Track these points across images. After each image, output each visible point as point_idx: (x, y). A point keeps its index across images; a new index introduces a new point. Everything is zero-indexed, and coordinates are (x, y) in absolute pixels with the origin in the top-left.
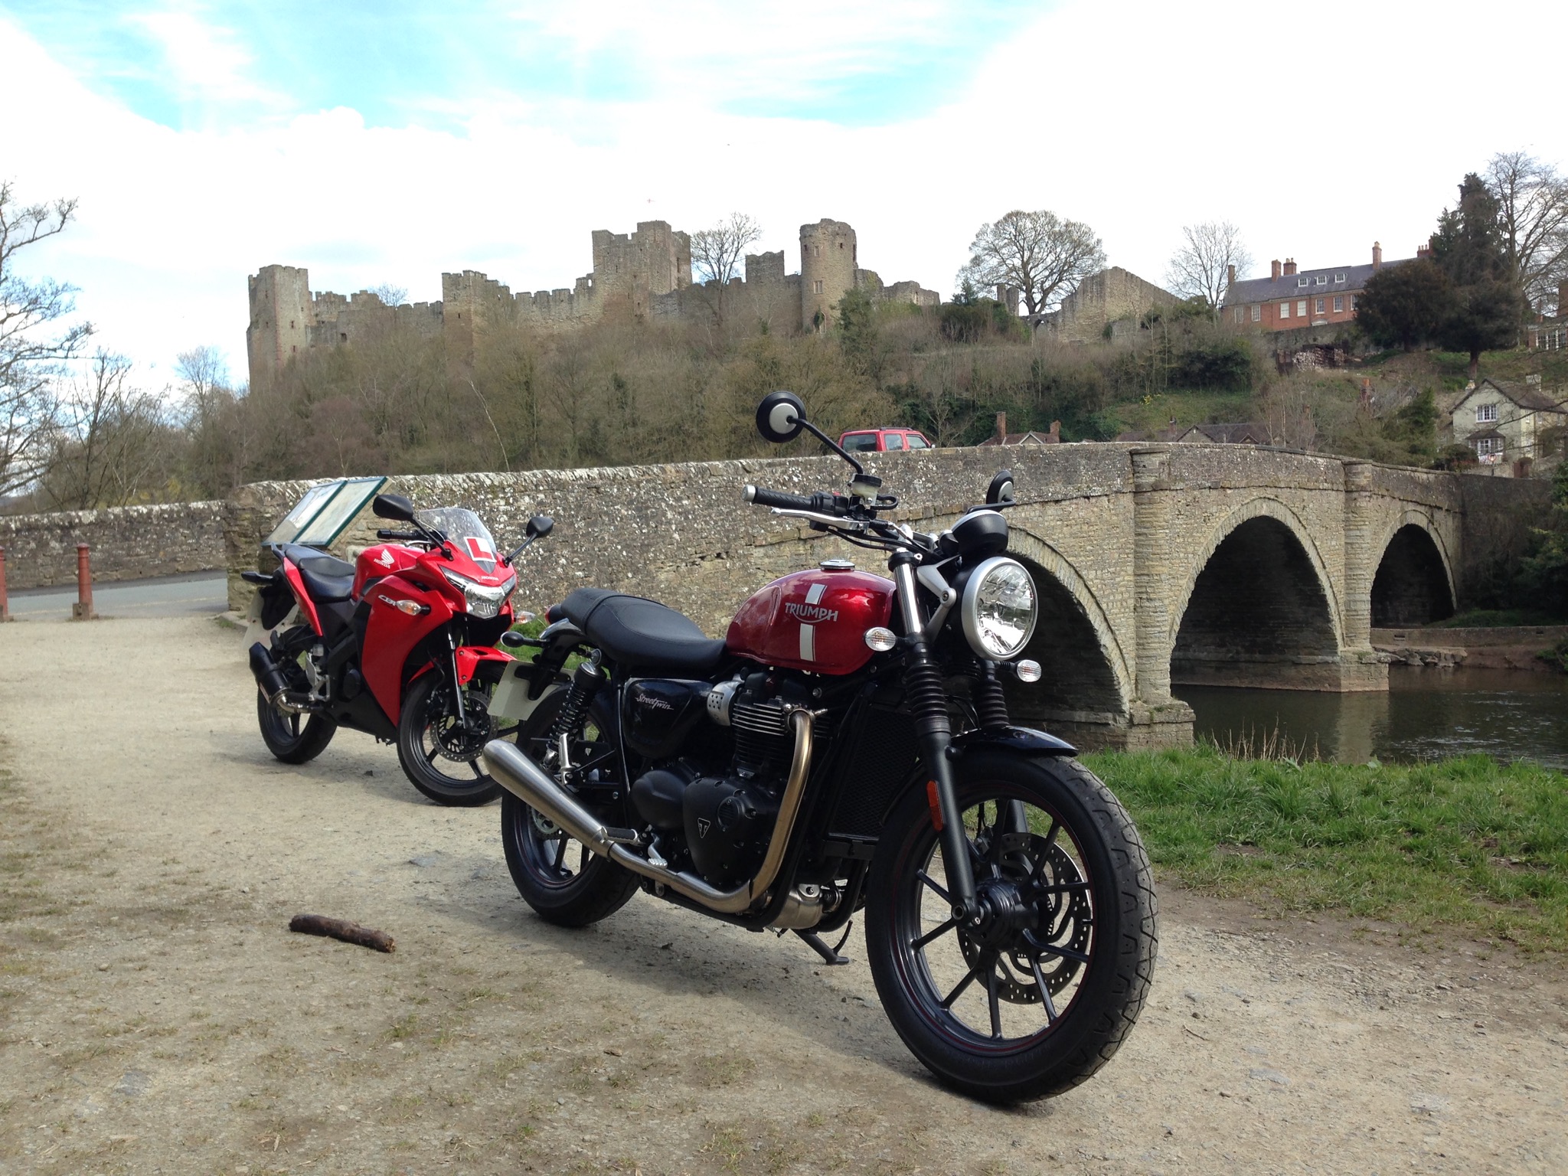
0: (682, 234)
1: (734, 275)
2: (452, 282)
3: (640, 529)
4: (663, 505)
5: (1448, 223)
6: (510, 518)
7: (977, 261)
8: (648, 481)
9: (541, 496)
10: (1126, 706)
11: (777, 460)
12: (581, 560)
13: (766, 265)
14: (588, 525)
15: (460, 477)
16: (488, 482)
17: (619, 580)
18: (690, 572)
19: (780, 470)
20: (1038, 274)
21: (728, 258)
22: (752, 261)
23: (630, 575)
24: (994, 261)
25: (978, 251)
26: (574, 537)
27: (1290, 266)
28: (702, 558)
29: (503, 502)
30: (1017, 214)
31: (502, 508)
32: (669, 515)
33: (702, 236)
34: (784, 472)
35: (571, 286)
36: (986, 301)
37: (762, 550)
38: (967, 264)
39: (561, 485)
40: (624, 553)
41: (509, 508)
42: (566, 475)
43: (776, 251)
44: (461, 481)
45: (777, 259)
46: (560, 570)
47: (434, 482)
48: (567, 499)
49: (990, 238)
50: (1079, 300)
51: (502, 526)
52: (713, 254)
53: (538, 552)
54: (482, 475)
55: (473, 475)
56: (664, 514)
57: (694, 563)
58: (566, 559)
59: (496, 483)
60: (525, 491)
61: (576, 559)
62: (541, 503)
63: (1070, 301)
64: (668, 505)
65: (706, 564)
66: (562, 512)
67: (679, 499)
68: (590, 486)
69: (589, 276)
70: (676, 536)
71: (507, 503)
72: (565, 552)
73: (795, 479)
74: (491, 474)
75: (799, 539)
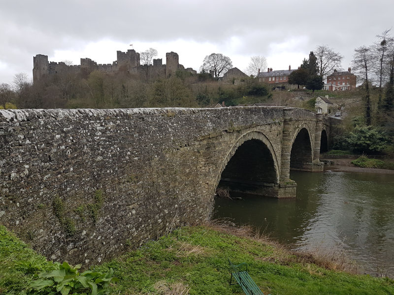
0: (138, 53)
1: (150, 64)
2: (82, 60)
3: (160, 136)
4: (168, 125)
5: (305, 62)
6: (103, 133)
7: (204, 64)
8: (162, 116)
9: (118, 122)
10: (278, 182)
11: (203, 109)
12: (137, 152)
13: (158, 62)
14: (139, 135)
15: (74, 111)
16: (91, 114)
17: (152, 159)
18: (177, 153)
19: (204, 112)
20: (218, 68)
21: (149, 59)
22: (154, 60)
23: (156, 156)
24: (209, 65)
25: (205, 62)
26: (133, 141)
27: (271, 69)
28: (181, 147)
29: (99, 125)
30: (214, 54)
31: (98, 128)
32: (170, 130)
33: (143, 53)
34: (205, 114)
35: (112, 63)
36: (208, 73)
37: (198, 142)
38: (202, 65)
39: (127, 116)
40: (154, 147)
41: (102, 128)
42: (129, 111)
43: (160, 59)
44: (75, 113)
45: (160, 60)
46: (127, 157)
47: (57, 113)
48: (130, 123)
49: (208, 59)
50: (228, 75)
51: (98, 138)
52: (146, 58)
53: (117, 150)
54: (87, 110)
55: (82, 110)
56: (168, 130)
57: (178, 149)
58: (130, 152)
59: (95, 115)
60: (111, 120)
61: (135, 152)
62: (118, 125)
63: (225, 74)
64: (169, 126)
65: (182, 149)
66: (128, 130)
67: (173, 123)
68: (141, 117)
69: (116, 61)
70: (172, 138)
71: (102, 126)
72: (130, 149)
73: (208, 116)
74: (92, 110)
75: (209, 138)
